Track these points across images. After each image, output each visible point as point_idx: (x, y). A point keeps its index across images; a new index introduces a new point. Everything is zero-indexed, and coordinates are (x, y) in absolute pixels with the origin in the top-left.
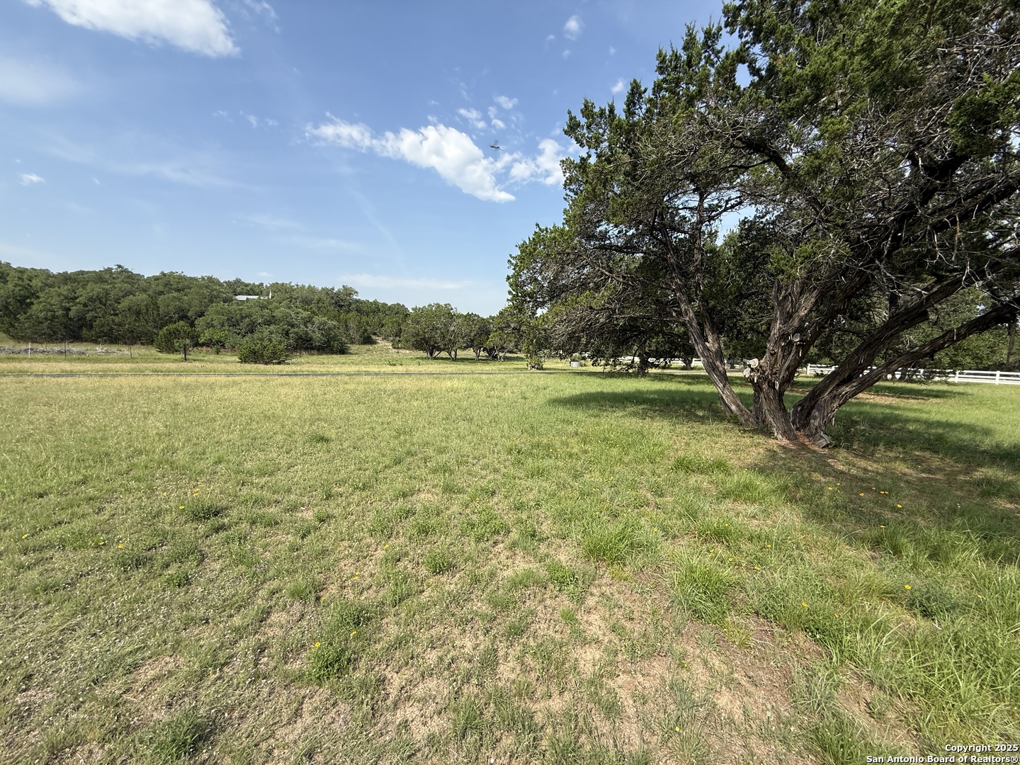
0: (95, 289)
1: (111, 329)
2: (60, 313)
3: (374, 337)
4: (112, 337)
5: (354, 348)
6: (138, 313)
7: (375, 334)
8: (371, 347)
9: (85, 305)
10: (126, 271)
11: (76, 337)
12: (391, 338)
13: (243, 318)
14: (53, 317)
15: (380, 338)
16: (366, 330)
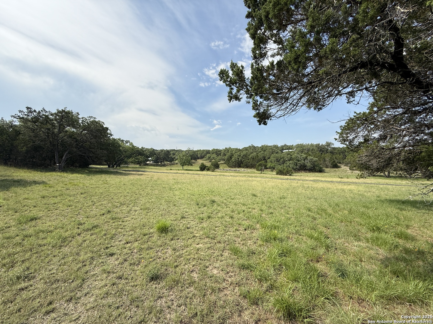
0: (245, 152)
1: (247, 164)
2: (237, 160)
3: (339, 165)
4: (247, 166)
5: (327, 170)
6: (253, 159)
7: (340, 163)
8: (336, 169)
9: (242, 157)
10: (253, 146)
11: (239, 166)
12: (349, 165)
13: (281, 159)
14: (236, 161)
15: (343, 165)
16: (334, 161)
